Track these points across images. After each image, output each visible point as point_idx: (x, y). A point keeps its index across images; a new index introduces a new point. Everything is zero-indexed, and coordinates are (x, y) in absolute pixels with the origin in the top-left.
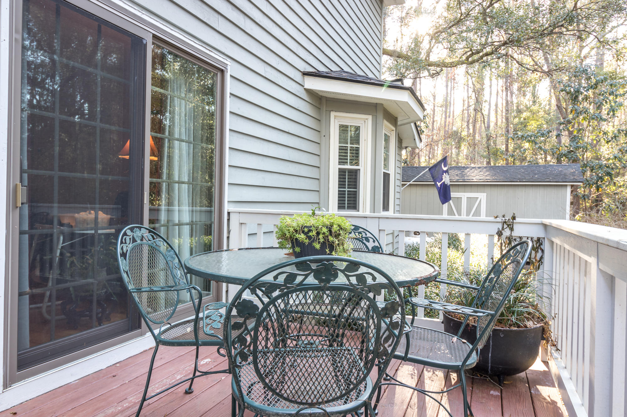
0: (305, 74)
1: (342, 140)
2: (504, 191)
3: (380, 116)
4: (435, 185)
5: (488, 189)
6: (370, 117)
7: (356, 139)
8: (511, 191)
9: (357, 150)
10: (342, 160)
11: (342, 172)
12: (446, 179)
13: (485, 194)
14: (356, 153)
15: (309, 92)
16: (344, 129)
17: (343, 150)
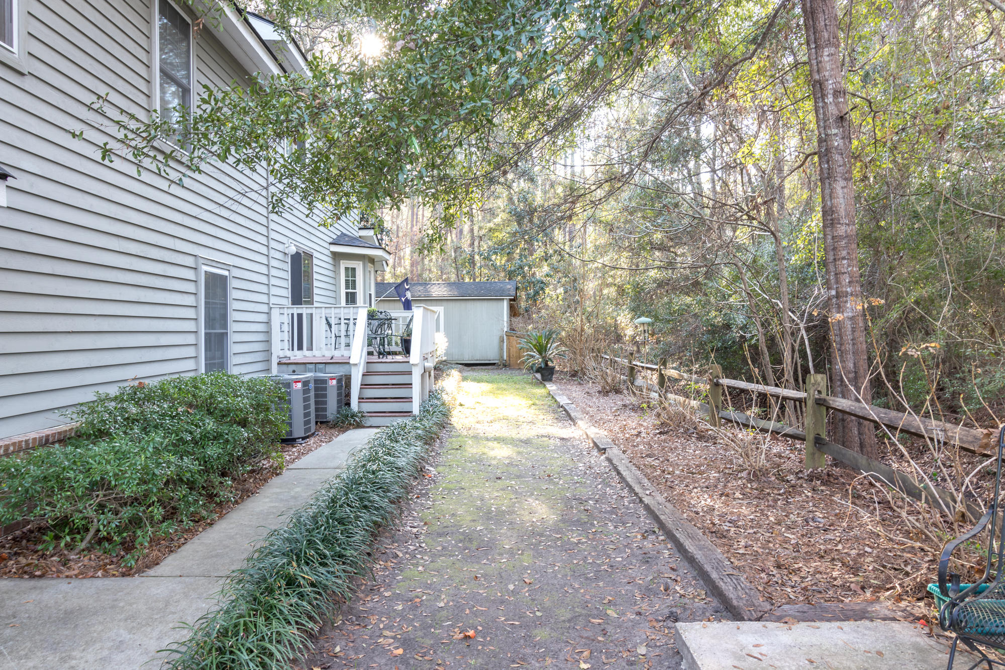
0: (330, 244)
1: (347, 276)
2: (458, 304)
3: (367, 261)
4: (400, 300)
5: (445, 303)
6: (361, 263)
7: (354, 276)
8: (463, 304)
9: (355, 281)
10: (347, 287)
11: (347, 293)
12: (409, 295)
13: (442, 308)
14: (354, 282)
15: (332, 252)
16: (347, 269)
17: (347, 281)
